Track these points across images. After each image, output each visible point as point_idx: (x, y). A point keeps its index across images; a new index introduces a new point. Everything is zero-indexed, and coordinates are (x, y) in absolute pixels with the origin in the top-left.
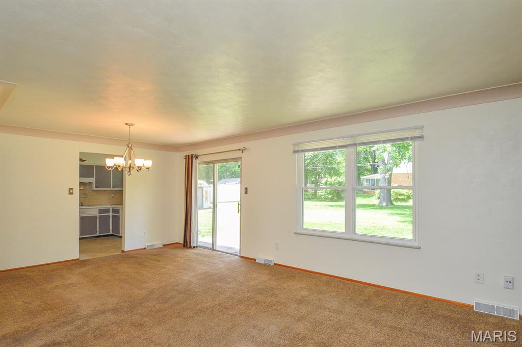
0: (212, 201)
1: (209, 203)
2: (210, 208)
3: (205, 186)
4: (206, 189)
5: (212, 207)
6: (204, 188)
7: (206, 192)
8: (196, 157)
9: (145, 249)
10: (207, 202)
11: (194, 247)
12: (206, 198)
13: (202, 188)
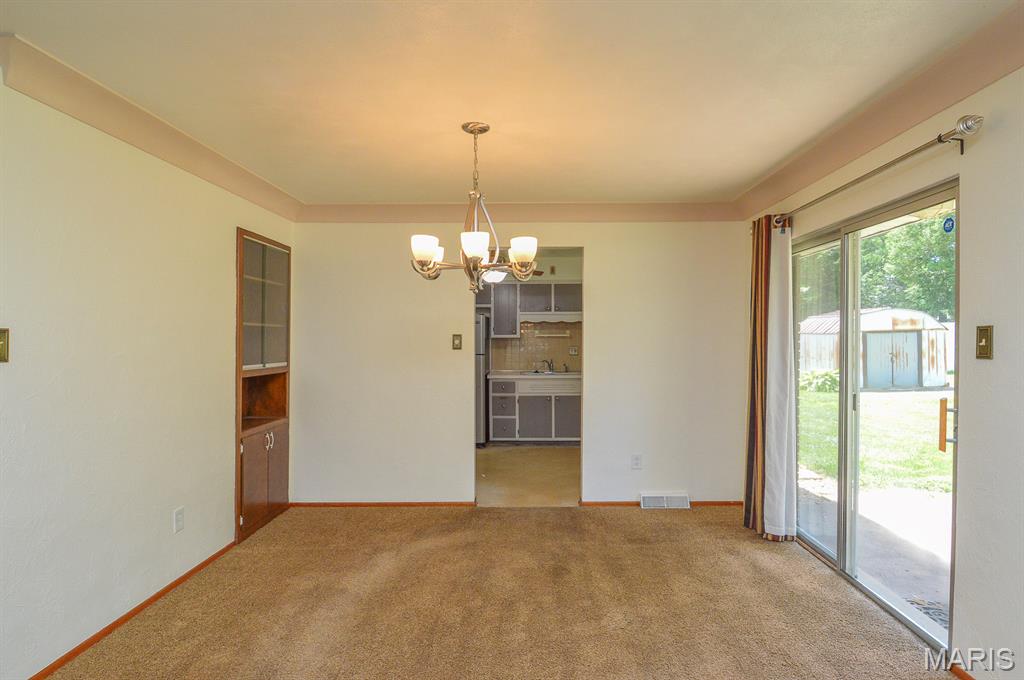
0: (951, 366)
1: (942, 371)
2: (945, 387)
3: (928, 326)
4: (933, 335)
5: (952, 385)
6: (924, 333)
7: (932, 343)
8: (787, 221)
9: (638, 504)
10: (933, 372)
11: (775, 539)
12: (932, 360)
13: (919, 332)
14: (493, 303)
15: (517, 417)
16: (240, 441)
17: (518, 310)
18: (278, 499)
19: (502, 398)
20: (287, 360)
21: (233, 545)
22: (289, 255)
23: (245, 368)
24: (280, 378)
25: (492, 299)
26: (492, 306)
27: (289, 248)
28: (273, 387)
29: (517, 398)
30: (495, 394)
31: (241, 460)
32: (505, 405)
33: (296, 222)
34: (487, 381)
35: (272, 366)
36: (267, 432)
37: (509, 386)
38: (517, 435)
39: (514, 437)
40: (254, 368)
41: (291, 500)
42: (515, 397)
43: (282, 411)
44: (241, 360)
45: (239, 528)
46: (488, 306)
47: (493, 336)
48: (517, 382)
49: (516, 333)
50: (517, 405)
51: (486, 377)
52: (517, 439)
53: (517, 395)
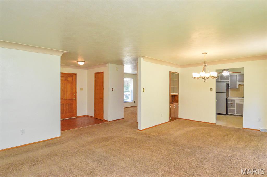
9: (259, 130)
14: (229, 80)
15: (236, 109)
16: (170, 105)
17: (237, 81)
18: (176, 117)
19: (231, 103)
20: (178, 93)
21: (169, 122)
22: (178, 74)
23: (171, 94)
24: (177, 96)
25: (229, 79)
26: (229, 81)
27: (178, 73)
28: (176, 97)
29: (236, 104)
30: (229, 103)
31: (170, 108)
32: (232, 105)
33: (180, 68)
34: (227, 99)
35: (175, 94)
36: (175, 105)
37: (234, 101)
38: (236, 113)
39: (235, 113)
40: (173, 94)
41: (179, 117)
42: (235, 104)
43: (177, 102)
44: (170, 93)
45: (170, 119)
46: (228, 81)
47: (229, 88)
48: (236, 100)
49: (236, 87)
50: (236, 106)
51: (227, 98)
52: (236, 114)
53: (236, 103)
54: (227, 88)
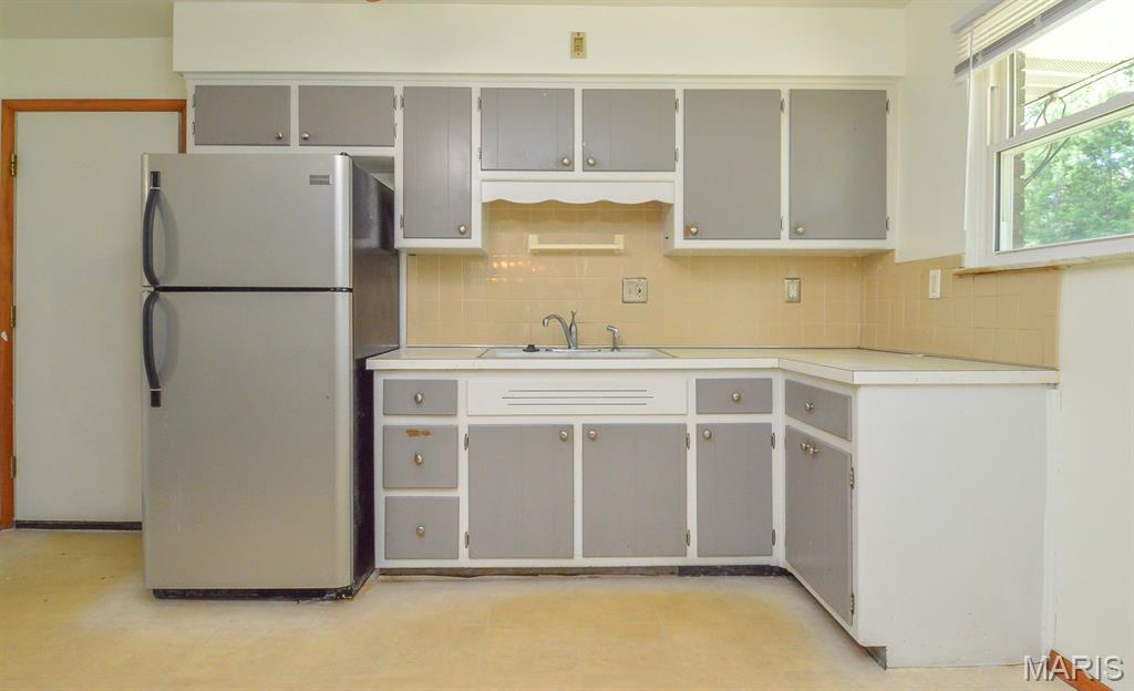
14: (399, 142)
15: (463, 493)
17: (476, 165)
19: (413, 432)
25: (399, 130)
29: (463, 433)
30: (391, 422)
32: (426, 455)
34: (364, 381)
37: (442, 393)
38: (464, 551)
39: (454, 554)
42: (456, 429)
46: (387, 152)
47: (400, 241)
48: (461, 379)
49: (466, 234)
50: (463, 455)
51: (371, 364)
52: (464, 560)
53: (463, 423)
54: (372, 240)
